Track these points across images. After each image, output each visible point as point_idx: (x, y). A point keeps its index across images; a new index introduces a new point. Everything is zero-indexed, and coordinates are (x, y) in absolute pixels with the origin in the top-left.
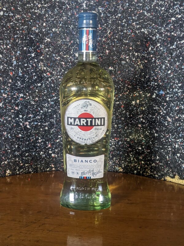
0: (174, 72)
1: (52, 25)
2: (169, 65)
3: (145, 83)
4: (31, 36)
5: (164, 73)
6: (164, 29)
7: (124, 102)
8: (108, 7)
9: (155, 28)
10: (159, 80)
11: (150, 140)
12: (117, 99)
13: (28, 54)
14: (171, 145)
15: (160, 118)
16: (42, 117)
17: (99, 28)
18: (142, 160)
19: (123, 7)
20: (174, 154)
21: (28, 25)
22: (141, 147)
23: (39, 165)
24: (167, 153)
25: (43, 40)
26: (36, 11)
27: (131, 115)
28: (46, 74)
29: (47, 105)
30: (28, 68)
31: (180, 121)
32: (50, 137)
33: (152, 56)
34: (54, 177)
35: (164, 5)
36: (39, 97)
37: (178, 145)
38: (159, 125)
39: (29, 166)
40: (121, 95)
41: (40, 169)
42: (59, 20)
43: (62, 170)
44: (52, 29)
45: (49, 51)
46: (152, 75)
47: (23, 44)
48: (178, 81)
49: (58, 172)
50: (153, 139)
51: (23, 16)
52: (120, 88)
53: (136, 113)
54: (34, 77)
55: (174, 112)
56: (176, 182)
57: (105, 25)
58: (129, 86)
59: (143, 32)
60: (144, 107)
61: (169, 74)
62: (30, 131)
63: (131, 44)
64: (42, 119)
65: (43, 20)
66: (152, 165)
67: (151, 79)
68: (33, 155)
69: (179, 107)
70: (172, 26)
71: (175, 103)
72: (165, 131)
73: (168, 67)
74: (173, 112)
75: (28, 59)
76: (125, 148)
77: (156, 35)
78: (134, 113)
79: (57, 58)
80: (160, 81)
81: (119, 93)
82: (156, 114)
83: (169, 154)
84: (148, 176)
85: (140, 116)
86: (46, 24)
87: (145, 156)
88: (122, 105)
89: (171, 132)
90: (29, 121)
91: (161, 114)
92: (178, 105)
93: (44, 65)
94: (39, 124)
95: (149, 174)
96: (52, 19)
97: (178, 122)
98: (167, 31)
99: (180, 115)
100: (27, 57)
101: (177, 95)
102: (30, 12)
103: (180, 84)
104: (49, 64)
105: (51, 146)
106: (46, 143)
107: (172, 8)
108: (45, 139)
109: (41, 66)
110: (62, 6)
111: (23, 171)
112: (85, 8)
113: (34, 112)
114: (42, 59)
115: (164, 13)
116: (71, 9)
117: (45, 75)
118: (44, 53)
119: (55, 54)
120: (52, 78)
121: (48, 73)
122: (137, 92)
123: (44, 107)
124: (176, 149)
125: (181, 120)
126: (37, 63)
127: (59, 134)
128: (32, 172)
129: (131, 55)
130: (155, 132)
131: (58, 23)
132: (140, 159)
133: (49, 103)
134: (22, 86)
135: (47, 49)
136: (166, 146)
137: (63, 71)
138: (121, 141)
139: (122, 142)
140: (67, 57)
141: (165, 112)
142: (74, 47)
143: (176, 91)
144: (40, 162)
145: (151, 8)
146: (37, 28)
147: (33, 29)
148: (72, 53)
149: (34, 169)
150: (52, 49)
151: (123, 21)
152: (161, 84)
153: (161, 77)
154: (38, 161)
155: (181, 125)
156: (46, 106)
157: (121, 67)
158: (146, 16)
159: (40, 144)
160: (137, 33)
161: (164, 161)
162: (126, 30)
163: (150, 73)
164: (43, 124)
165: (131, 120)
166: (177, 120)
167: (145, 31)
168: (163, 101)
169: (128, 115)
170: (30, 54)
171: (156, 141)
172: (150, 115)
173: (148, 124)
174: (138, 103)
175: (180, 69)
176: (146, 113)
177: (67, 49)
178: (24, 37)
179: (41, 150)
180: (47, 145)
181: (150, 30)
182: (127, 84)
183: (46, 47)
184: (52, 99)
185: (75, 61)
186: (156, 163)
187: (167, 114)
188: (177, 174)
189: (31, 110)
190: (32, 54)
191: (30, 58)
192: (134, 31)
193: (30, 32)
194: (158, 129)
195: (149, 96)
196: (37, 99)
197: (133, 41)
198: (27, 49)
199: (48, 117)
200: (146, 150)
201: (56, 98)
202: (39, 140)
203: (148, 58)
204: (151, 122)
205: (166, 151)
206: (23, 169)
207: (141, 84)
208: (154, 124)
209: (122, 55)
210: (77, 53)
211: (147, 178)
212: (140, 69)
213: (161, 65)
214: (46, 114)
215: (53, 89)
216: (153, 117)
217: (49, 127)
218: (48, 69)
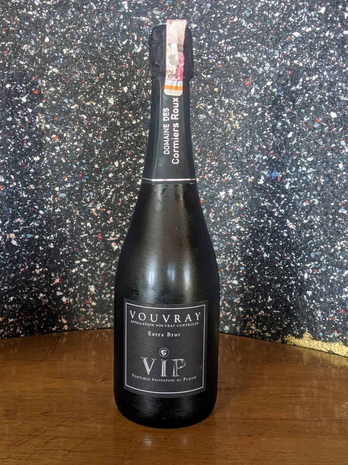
0: (298, 134)
1: (62, 41)
2: (290, 121)
3: (244, 157)
4: (21, 62)
5: (279, 137)
6: (280, 53)
7: (204, 193)
8: (171, 10)
9: (262, 52)
10: (272, 150)
11: (254, 266)
13: (15, 97)
14: (294, 274)
15: (273, 224)
16: (42, 223)
18: (238, 305)
19: (200, 10)
20: (302, 291)
21: (14, 39)
22: (238, 279)
23: (36, 319)
24: (289, 291)
25: (44, 69)
26: (30, 13)
27: (218, 219)
28: (49, 137)
29: (51, 200)
30: (14, 126)
31: (312, 227)
32: (59, 263)
33: (256, 104)
34: (66, 342)
35: (278, 8)
36: (36, 184)
37: (309, 273)
38: (271, 237)
39: (17, 322)
40: (198, 180)
41: (39, 328)
42: (77, 33)
43: (82, 329)
44: (62, 49)
45: (57, 92)
46: (257, 141)
47: (4, 78)
48: (306, 153)
49: (75, 332)
50: (260, 264)
51: (5, 21)
52: (196, 165)
53: (226, 214)
54: (26, 143)
55: (300, 212)
56: (306, 346)
58: (214, 163)
59: (240, 58)
60: (243, 203)
61: (290, 138)
62: (18, 251)
63: (217, 82)
64: (43, 228)
65: (43, 31)
66: (260, 313)
67: (256, 148)
68: (25, 300)
69: (309, 201)
70: (294, 47)
71: (301, 194)
72: (283, 247)
73: (288, 126)
74: (297, 211)
75: (14, 108)
77: (265, 64)
78: (222, 213)
79: (73, 107)
80: (272, 152)
82: (266, 215)
83: (292, 292)
84: (251, 336)
85: (235, 220)
86: (50, 39)
87: (244, 296)
89: (294, 250)
90: (17, 231)
91: (276, 215)
92: (307, 197)
93: (46, 119)
94: (37, 237)
95: (254, 332)
96: (62, 30)
97: (308, 230)
98: (286, 57)
99: (312, 217)
100: (13, 104)
101: (304, 178)
102: (18, 14)
103: (310, 157)
104: (56, 118)
105: (60, 280)
106: (50, 275)
107: (294, 13)
108: (48, 268)
109: (40, 122)
110: (82, 5)
112: (127, 11)
113: (26, 213)
114: (42, 108)
115: (280, 24)
116: (99, 11)
117: (48, 139)
118: (45, 96)
119: (69, 98)
120: (62, 147)
121: (54, 136)
122: (228, 174)
123: (47, 204)
124: (306, 281)
125: (313, 226)
126: (33, 116)
127: (76, 258)
128: (22, 333)
129: (217, 102)
130: (265, 251)
131: (75, 38)
132: (236, 303)
133: (56, 196)
135: (52, 89)
136: (286, 277)
137: (84, 131)
140: (92, 104)
141: (283, 211)
142: (106, 87)
143: (304, 171)
145: (254, 12)
146: (33, 46)
147: (25, 47)
149: (26, 328)
150: (61, 89)
151: (202, 37)
152: (274, 157)
153: (274, 144)
154: (34, 311)
155: (314, 236)
156: (49, 201)
157: (197, 126)
158: (245, 27)
159: (39, 278)
160: (229, 60)
161: (282, 305)
162: (206, 55)
163: (253, 138)
164: (45, 238)
165: (217, 227)
166: (305, 226)
167: (243, 58)
168: (279, 191)
169: (213, 219)
170: (18, 97)
171: (266, 268)
172: (253, 218)
173: (250, 235)
174: (232, 194)
175: (310, 130)
176: (246, 214)
177: (92, 90)
178: (6, 64)
179: (40, 289)
180: (53, 279)
181: (253, 55)
182: (210, 157)
183: (50, 84)
184: (63, 187)
185: (107, 112)
186: (266, 311)
187: (287, 215)
188: (307, 330)
189: (21, 209)
190: (22, 97)
191: (17, 105)
192: (221, 56)
193: (19, 54)
194: (269, 244)
195: (251, 180)
196: (32, 188)
197: (221, 76)
198: (11, 87)
199: (55, 224)
200: (248, 286)
201: (70, 186)
202: (36, 270)
203: (249, 108)
204: (256, 230)
205: (286, 286)
206: (4, 330)
207: (237, 157)
208: (261, 234)
209: (199, 103)
210: (111, 97)
211: (250, 339)
212: (234, 129)
213: (275, 121)
214: (51, 218)
215: (64, 167)
216: (261, 221)
217: (56, 243)
218: (55, 127)
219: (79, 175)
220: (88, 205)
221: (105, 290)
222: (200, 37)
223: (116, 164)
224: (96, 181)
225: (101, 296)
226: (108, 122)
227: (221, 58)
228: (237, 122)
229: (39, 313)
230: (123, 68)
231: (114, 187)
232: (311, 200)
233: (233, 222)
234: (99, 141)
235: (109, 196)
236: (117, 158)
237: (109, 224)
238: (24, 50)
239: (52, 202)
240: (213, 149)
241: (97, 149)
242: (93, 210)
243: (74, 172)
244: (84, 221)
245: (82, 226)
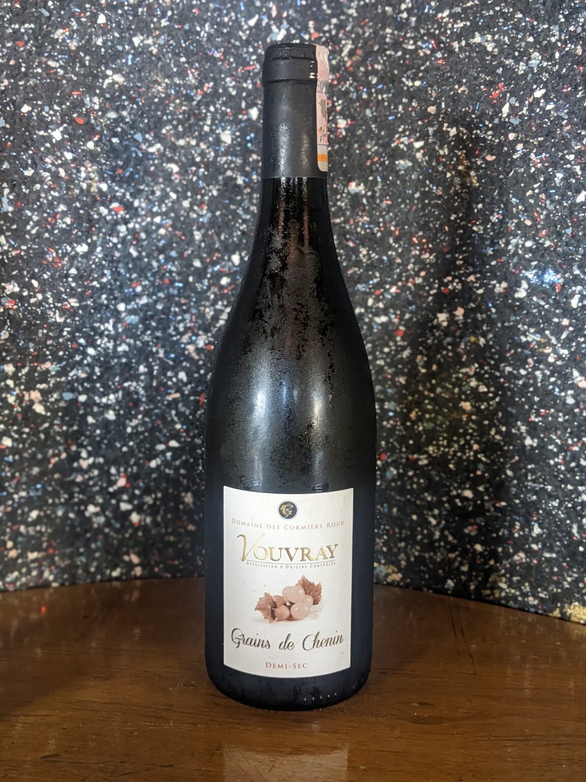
1: (131, 22)
2: (582, 169)
3: (488, 243)
4: (51, 63)
5: (560, 203)
6: (561, 31)
7: (407, 316)
9: (524, 29)
10: (543, 228)
11: (505, 463)
12: (381, 305)
13: (39, 130)
15: (545, 378)
16: (93, 372)
17: (310, 34)
18: (474, 540)
21: (37, 19)
22: (473, 488)
23: (81, 554)
24: (576, 514)
25: (96, 77)
27: (434, 367)
28: (107, 207)
29: (111, 328)
30: (38, 186)
32: (125, 449)
33: (512, 136)
34: (139, 600)
36: (81, 298)
38: (540, 404)
39: (44, 558)
40: (394, 290)
41: (86, 570)
42: (160, 5)
44: (131, 36)
45: (121, 119)
46: (514, 210)
47: (17, 92)
49: (156, 581)
50: (517, 458)
52: (391, 260)
53: (450, 357)
54: (62, 219)
57: (334, 21)
58: (426, 256)
59: (480, 44)
60: (484, 336)
61: (582, 204)
62: (46, 425)
63: (434, 94)
64: (94, 382)
65: (95, 4)
66: (516, 558)
67: (512, 226)
68: (59, 518)
72: (564, 425)
73: (577, 180)
75: (37, 151)
76: (411, 492)
77: (530, 54)
78: (443, 356)
79: (151, 150)
80: (544, 232)
81: (386, 283)
84: (498, 602)
85: (468, 370)
86: (109, 19)
87: (486, 522)
88: (398, 329)
90: (43, 386)
91: (551, 359)
93: (101, 173)
94: (83, 398)
95: (503, 594)
98: (574, 38)
100: (36, 144)
104: (120, 171)
105: (127, 482)
106: (108, 472)
108: (104, 457)
109: (88, 178)
111: (17, 579)
113: (61, 353)
114: (91, 152)
117: (104, 211)
118: (99, 129)
119: (144, 132)
120: (131, 226)
121: (115, 205)
122: (454, 277)
123: (101, 335)
126: (74, 168)
127: (158, 439)
128: (55, 580)
129: (434, 135)
130: (528, 432)
131: (156, 16)
132: (469, 535)
133: (118, 320)
134: (14, 253)
135: (112, 115)
136: (570, 487)
137: (173, 196)
138: (395, 463)
139: (397, 468)
140: (188, 143)
141: (566, 352)
142: (216, 109)
144: (85, 545)
146: (74, 32)
147: (59, 34)
148: (206, 129)
149: (63, 571)
150: (130, 114)
151: (403, 7)
152: (548, 243)
153: (547, 216)
154: (78, 539)
156: (106, 329)
157: (393, 183)
159: (86, 476)
160: (457, 50)
161: (562, 543)
162: (411, 42)
163: (505, 205)
164: (98, 401)
165: (431, 384)
167: (486, 44)
168: (557, 311)
169: (423, 367)
170: (46, 131)
171: (529, 467)
172: (505, 366)
173: (497, 399)
174: (461, 318)
176: (490, 358)
177: (189, 116)
178: (21, 66)
179: (89, 498)
180: (113, 478)
181: (506, 38)
182: (418, 245)
183: (107, 105)
184: (133, 303)
185: (219, 159)
186: (530, 553)
187: (574, 360)
189: (52, 345)
190: (53, 130)
191: (44, 146)
192: (443, 42)
193: (46, 47)
194: (537, 420)
195: (502, 290)
196: (73, 304)
197: (443, 81)
198: (32, 111)
199: (117, 374)
200: (493, 502)
201: (146, 301)
202: (81, 461)
203: (498, 144)
204: (509, 391)
205: (570, 505)
206: (20, 573)
207: (472, 244)
208: (520, 399)
209: (397, 136)
210: (226, 129)
211: (497, 607)
212: (468, 188)
213: (550, 170)
214: (109, 362)
215: (135, 265)
216: (519, 373)
217: (119, 411)
218: (116, 188)
219: (163, 280)
220: (181, 337)
222: (400, 5)
223: (236, 259)
224: (196, 292)
226: (220, 178)
227: (442, 45)
229: (87, 544)
230: (249, 72)
231: (231, 303)
233: (464, 374)
234: (202, 216)
236: (236, 248)
238: (57, 39)
239: (112, 332)
240: (424, 227)
241: (199, 229)
243: (154, 275)
244: (173, 368)
245: (170, 379)
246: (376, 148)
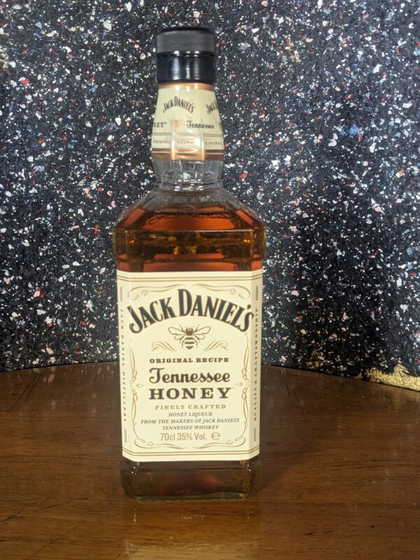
0: (389, 67)
2: (377, 48)
3: (308, 105)
5: (361, 74)
7: (249, 163)
10: (349, 93)
11: (322, 270)
12: (230, 155)
14: (382, 280)
15: (351, 206)
16: (11, 210)
18: (299, 327)
20: (392, 304)
22: (299, 289)
23: (8, 349)
24: (374, 304)
27: (270, 201)
28: (16, 80)
29: (23, 175)
31: (409, 210)
32: (38, 269)
33: (325, 23)
34: (54, 381)
37: (403, 279)
38: (347, 226)
40: (238, 143)
41: (13, 361)
43: (76, 362)
45: (24, 11)
46: (327, 80)
49: (67, 367)
50: (330, 265)
52: (237, 120)
53: (282, 193)
55: (392, 187)
56: (399, 384)
58: (263, 116)
60: (306, 177)
61: (377, 74)
64: (11, 217)
66: (331, 338)
67: (325, 92)
69: (405, 169)
71: (393, 159)
72: (365, 240)
73: (374, 56)
74: (387, 185)
78: (276, 192)
79: (49, 35)
80: (349, 96)
81: (233, 138)
82: (340, 193)
83: (378, 306)
84: (317, 370)
85: (295, 202)
87: (308, 313)
88: (242, 172)
89: (382, 244)
91: (355, 192)
92: (402, 164)
93: (10, 53)
94: (3, 230)
95: (322, 364)
97: (403, 214)
99: (410, 194)
101: (398, 135)
103: (407, 102)
104: (25, 52)
105: (41, 294)
106: (27, 286)
108: (22, 275)
117: (14, 83)
118: (7, 18)
119: (43, 21)
120: (36, 95)
121: (22, 79)
122: (283, 132)
123: (16, 181)
124: (399, 291)
125: (410, 207)
127: (64, 260)
129: (267, 23)
130: (339, 246)
132: (296, 323)
133: (29, 169)
135: (17, 7)
136: (369, 285)
137: (68, 72)
140: (78, 30)
141: (366, 186)
142: (99, 3)
143: (398, 124)
144: (11, 342)
150: (31, 6)
152: (352, 105)
153: (352, 84)
154: (6, 338)
155: (412, 223)
156: (20, 176)
157: (237, 61)
159: (10, 290)
161: (364, 326)
163: (320, 76)
164: (16, 232)
165: (268, 213)
166: (399, 209)
168: (360, 156)
169: (261, 201)
171: (340, 271)
172: (322, 198)
173: (316, 223)
174: (289, 163)
175: (407, 59)
176: (311, 192)
177: (78, 8)
179: (13, 306)
180: (30, 291)
182: (257, 108)
184: (39, 156)
185: (103, 42)
187: (372, 192)
188: (399, 362)
194: (345, 237)
195: (319, 141)
199: (30, 212)
200: (314, 298)
201: (50, 154)
202: (5, 279)
203: (315, 29)
204: (325, 216)
205: (369, 298)
207: (297, 107)
208: (333, 222)
209: (238, 24)
210: (107, 19)
211: (317, 374)
212: (293, 63)
213: (354, 48)
214: (23, 202)
215: (40, 126)
216: (332, 203)
217: (32, 239)
218: (23, 66)
219: (62, 137)
220: (78, 182)
221: (108, 306)
223: (118, 120)
224: (88, 147)
225: (102, 316)
226: (104, 57)
228: (296, 52)
229: (12, 342)
231: (116, 155)
232: (409, 169)
233: (292, 205)
234: (91, 87)
235: (109, 170)
236: (119, 112)
237: (110, 211)
239: (25, 179)
240: (261, 94)
241: (89, 98)
242: (86, 190)
243: (55, 134)
244: (72, 206)
245: (71, 214)
246: (223, 33)
